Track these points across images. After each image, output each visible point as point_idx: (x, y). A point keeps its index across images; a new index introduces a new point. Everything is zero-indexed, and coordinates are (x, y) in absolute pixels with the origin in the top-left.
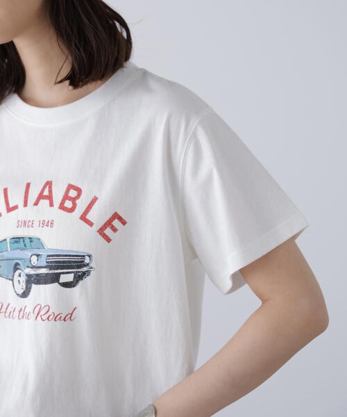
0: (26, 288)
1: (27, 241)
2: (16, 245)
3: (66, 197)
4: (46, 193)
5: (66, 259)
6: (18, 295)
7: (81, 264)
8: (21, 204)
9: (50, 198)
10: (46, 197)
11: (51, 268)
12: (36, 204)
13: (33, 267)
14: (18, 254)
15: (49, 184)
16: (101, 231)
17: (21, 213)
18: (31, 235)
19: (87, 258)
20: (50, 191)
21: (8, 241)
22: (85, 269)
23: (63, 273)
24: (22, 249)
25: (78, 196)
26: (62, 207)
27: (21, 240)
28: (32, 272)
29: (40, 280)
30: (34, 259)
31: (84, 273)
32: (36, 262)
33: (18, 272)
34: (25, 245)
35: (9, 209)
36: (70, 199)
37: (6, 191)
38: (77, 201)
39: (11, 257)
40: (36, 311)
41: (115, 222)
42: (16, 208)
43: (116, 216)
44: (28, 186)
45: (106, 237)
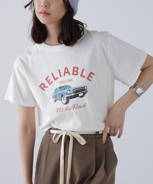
0: (67, 101)
1: (65, 87)
2: (61, 89)
3: (74, 71)
4: (66, 71)
5: (79, 89)
6: (64, 104)
7: (84, 90)
8: (59, 76)
9: (68, 72)
10: (67, 73)
11: (75, 93)
12: (64, 75)
13: (68, 94)
14: (62, 92)
15: (66, 68)
16: (88, 78)
17: (60, 79)
18: (65, 85)
19: (86, 87)
20: (68, 70)
21: (58, 89)
22: (86, 91)
23: (79, 93)
24: (63, 90)
25: (78, 69)
26: (73, 74)
28: (69, 96)
29: (72, 97)
30: (68, 92)
31: (86, 92)
33: (63, 97)
34: (64, 88)
35: (55, 79)
36: (75, 71)
37: (52, 74)
38: (78, 71)
39: (60, 93)
40: (73, 107)
41: (91, 75)
42: (58, 78)
43: (91, 73)
44: (59, 71)
45: (89, 80)
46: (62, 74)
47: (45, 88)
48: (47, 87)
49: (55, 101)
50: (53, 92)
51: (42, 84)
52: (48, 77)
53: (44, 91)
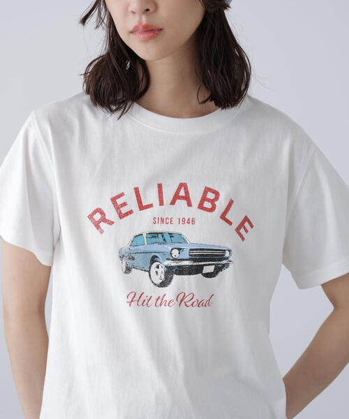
0: (166, 278)
1: (167, 238)
2: (154, 240)
3: (204, 199)
4: (182, 193)
5: (209, 253)
6: (155, 284)
7: (222, 258)
8: (156, 202)
9: (187, 198)
10: (182, 198)
11: (195, 260)
12: (173, 203)
13: (174, 260)
14: (156, 248)
15: (183, 185)
16: (238, 230)
17: (157, 211)
18: (171, 231)
19: (227, 252)
20: (187, 192)
21: (145, 235)
22: (224, 262)
23: (206, 265)
24: (160, 243)
25: (217, 198)
26: (201, 207)
27: (160, 235)
28: (173, 264)
29: (181, 271)
30: (175, 253)
31: (224, 265)
32: (178, 255)
33: (155, 264)
34: (164, 240)
35: (142, 207)
36: (209, 200)
37: (137, 190)
38: (216, 203)
39: (148, 250)
40: (180, 299)
41: (247, 225)
42: (151, 206)
43: (246, 219)
44: (160, 186)
45: (241, 235)
46: (168, 196)
47: (102, 225)
48: (111, 223)
49: (128, 270)
50: (125, 243)
51: (99, 211)
52: (121, 195)
53: (98, 232)
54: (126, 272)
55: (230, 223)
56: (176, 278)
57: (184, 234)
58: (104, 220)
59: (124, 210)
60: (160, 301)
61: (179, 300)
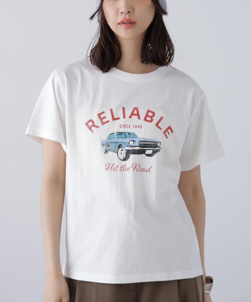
0: (126, 156)
1: (127, 135)
2: (120, 136)
3: (147, 116)
4: (135, 112)
5: (149, 143)
6: (120, 159)
7: (156, 146)
8: (121, 116)
9: (138, 115)
10: (136, 115)
11: (141, 147)
12: (130, 117)
13: (131, 146)
14: (121, 140)
15: (136, 109)
16: (164, 133)
17: (122, 121)
18: (129, 132)
19: (159, 143)
20: (138, 112)
21: (115, 134)
22: (158, 148)
23: (148, 150)
24: (123, 138)
25: (154, 115)
26: (145, 119)
27: (123, 134)
28: (130, 149)
29: (134, 152)
30: (131, 143)
31: (157, 150)
32: (133, 144)
33: (120, 149)
34: (125, 136)
35: (114, 119)
36: (149, 116)
37: (111, 110)
38: (153, 118)
39: (117, 141)
40: (134, 166)
41: (169, 130)
42: (118, 119)
43: (170, 128)
44: (124, 109)
45: (166, 135)
46: (128, 113)
47: (93, 128)
48: (98, 127)
49: (106, 152)
50: (105, 137)
51: (91, 121)
52: (103, 113)
53: (90, 132)
54: (105, 153)
55: (160, 129)
56: (132, 156)
57: (136, 133)
58: (94, 125)
59: (104, 120)
60: (123, 168)
61: (133, 168)
